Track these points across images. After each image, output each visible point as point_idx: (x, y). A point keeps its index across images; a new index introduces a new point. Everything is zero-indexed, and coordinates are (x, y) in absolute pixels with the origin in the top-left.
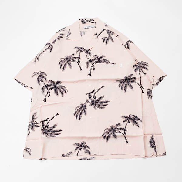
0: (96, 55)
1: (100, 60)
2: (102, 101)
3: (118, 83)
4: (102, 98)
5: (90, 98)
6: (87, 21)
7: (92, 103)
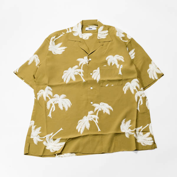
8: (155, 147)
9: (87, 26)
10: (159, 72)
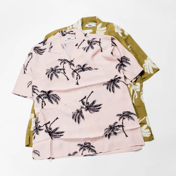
0: (79, 65)
1: (83, 68)
2: (95, 105)
3: (106, 86)
4: (95, 102)
5: (83, 104)
6: (67, 33)
7: (86, 108)
8: (153, 139)
9: (87, 23)
10: (155, 67)
